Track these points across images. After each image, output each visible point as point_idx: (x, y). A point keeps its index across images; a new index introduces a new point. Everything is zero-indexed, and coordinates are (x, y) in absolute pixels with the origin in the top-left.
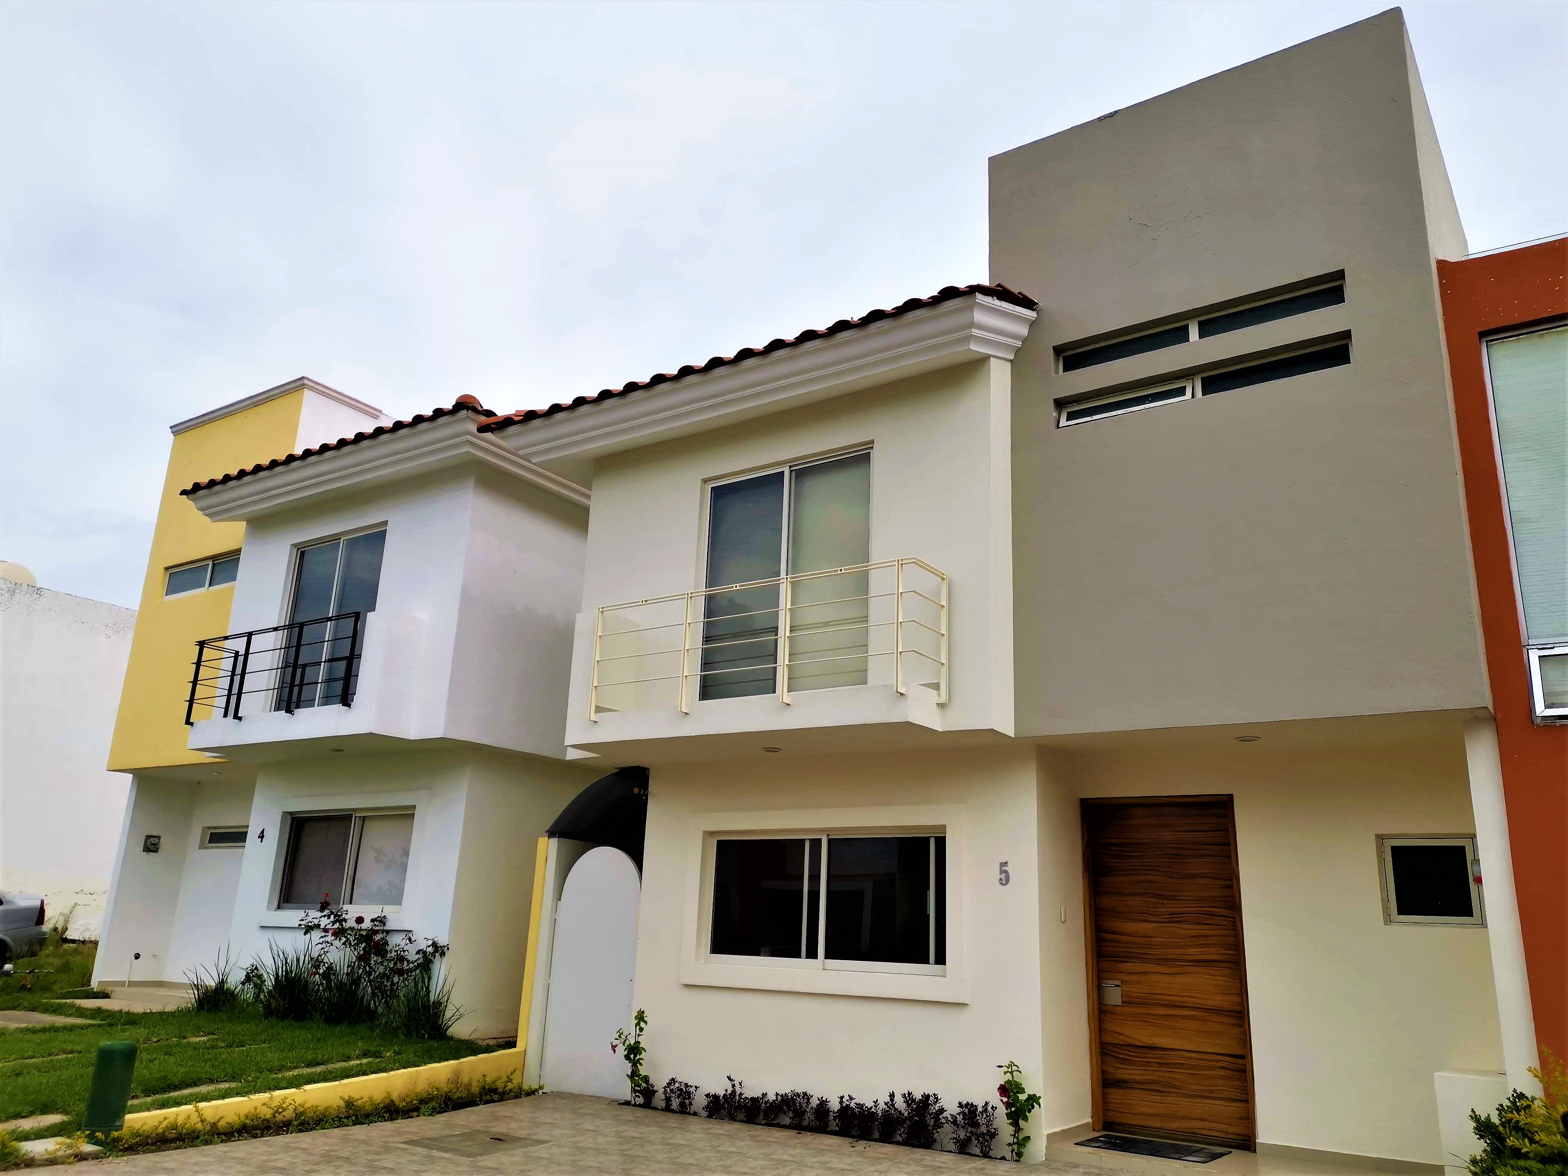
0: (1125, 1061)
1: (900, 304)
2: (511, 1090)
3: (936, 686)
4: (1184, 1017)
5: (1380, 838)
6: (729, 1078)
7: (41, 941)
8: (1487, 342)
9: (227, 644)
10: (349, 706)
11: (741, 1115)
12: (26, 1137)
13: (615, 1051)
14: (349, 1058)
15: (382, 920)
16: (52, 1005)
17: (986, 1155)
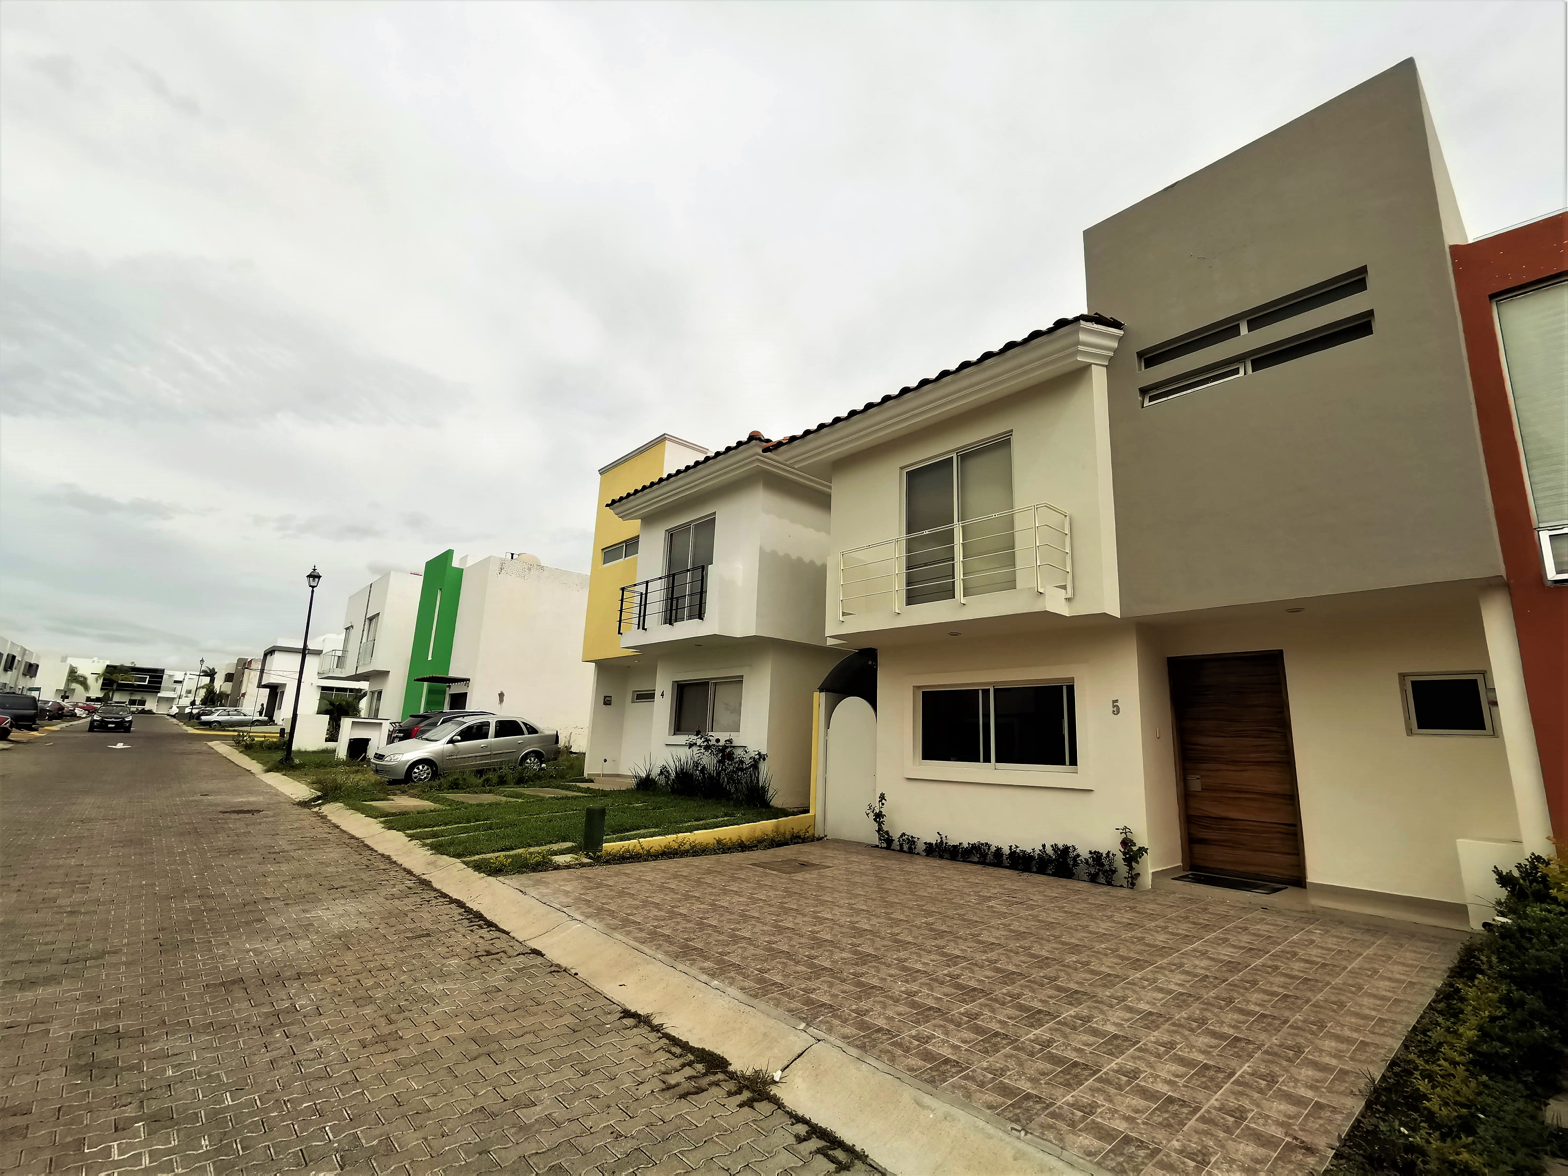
0: (1207, 827)
1: (1026, 336)
2: (808, 837)
3: (1064, 587)
4: (1248, 799)
5: (1402, 676)
6: (938, 833)
7: (558, 752)
8: (1497, 302)
9: (636, 588)
10: (702, 619)
11: (946, 855)
12: (555, 853)
13: (868, 816)
14: (717, 817)
15: (730, 741)
16: (566, 786)
17: (1109, 884)
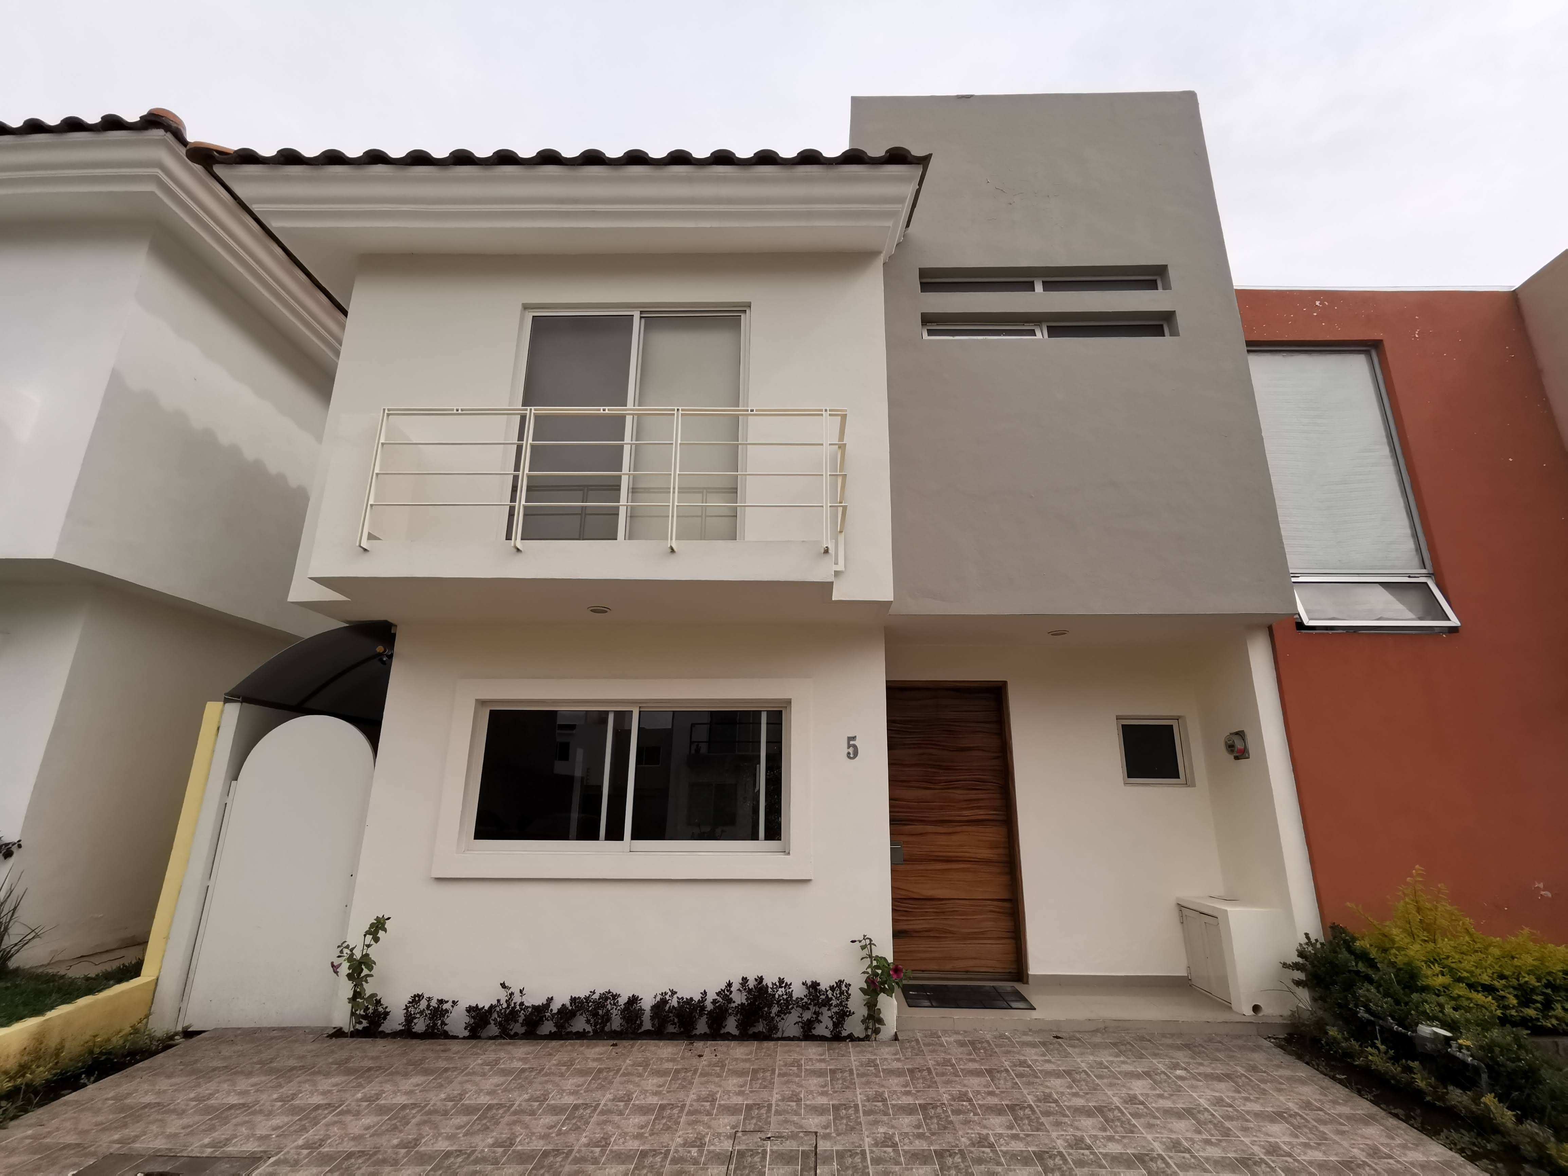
5: (1117, 718)
6: (503, 985)
13: (336, 972)
